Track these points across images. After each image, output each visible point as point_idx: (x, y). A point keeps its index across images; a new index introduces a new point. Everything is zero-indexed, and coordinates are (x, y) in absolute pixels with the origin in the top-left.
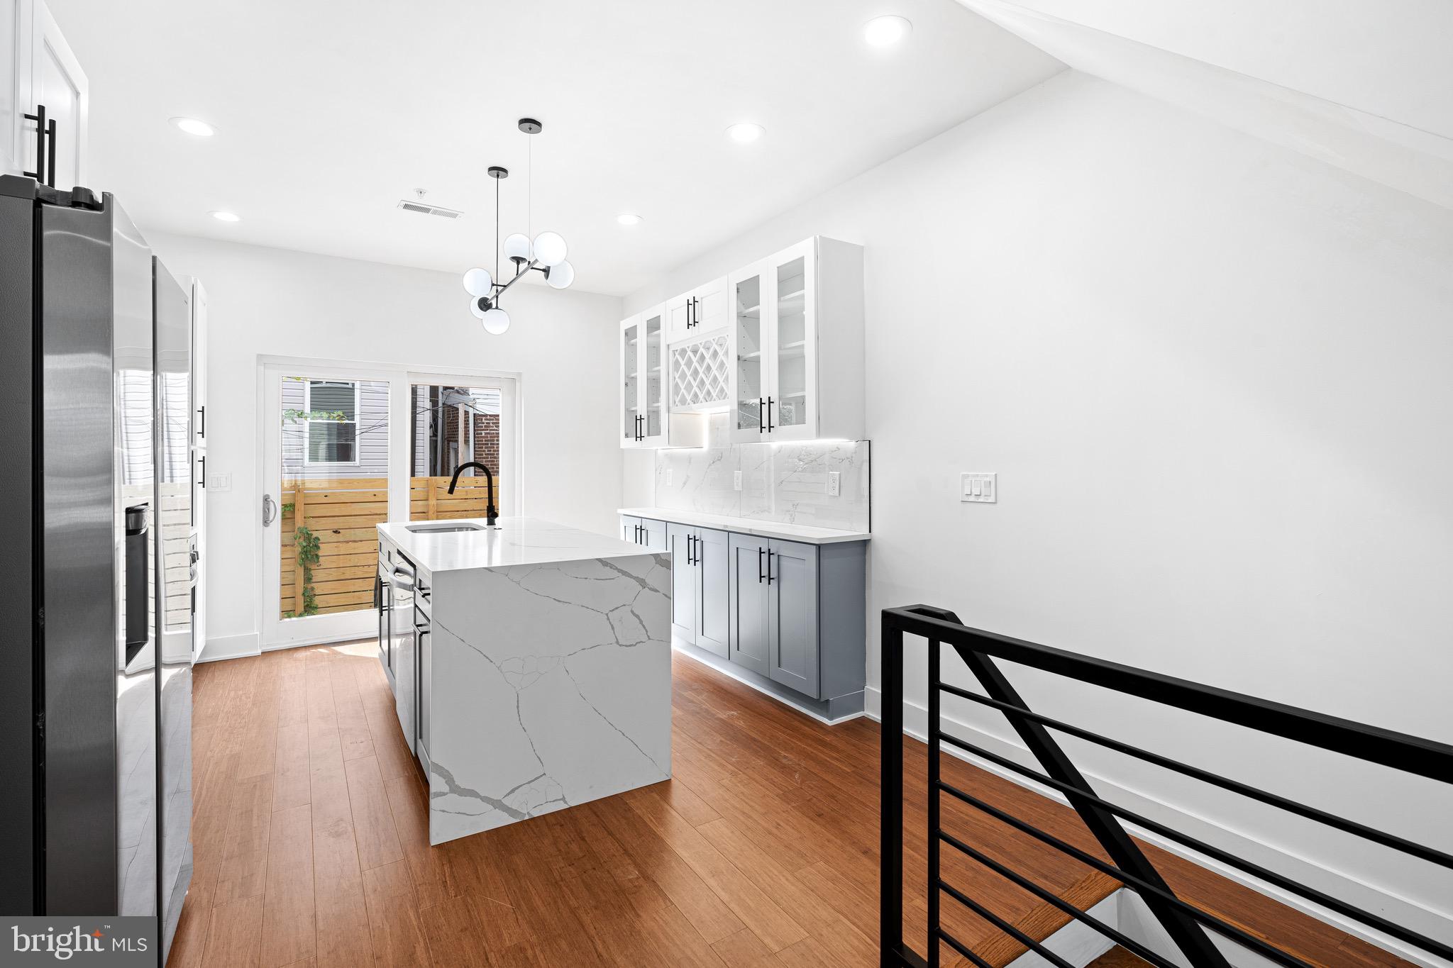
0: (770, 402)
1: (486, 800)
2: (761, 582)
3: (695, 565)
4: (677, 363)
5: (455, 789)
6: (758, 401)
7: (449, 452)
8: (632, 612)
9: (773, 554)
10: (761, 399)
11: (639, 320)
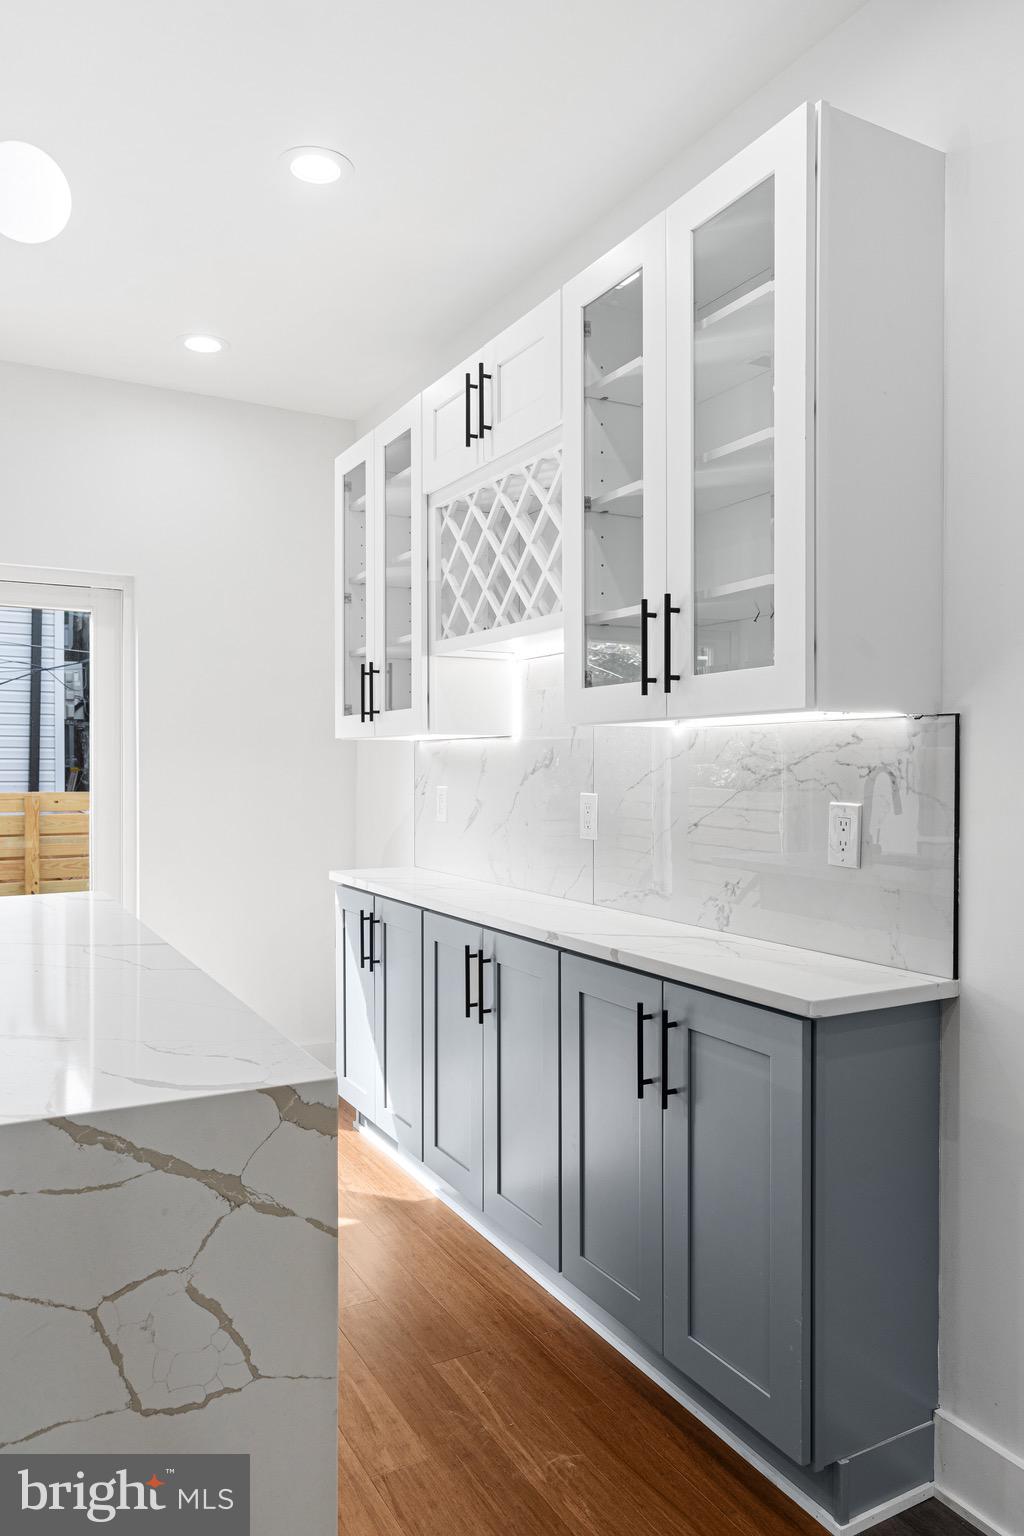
0: (669, 610)
2: (641, 1095)
3: (481, 1021)
4: (447, 539)
6: (637, 610)
8: (192, 1292)
9: (674, 1025)
10: (644, 603)
11: (369, 451)
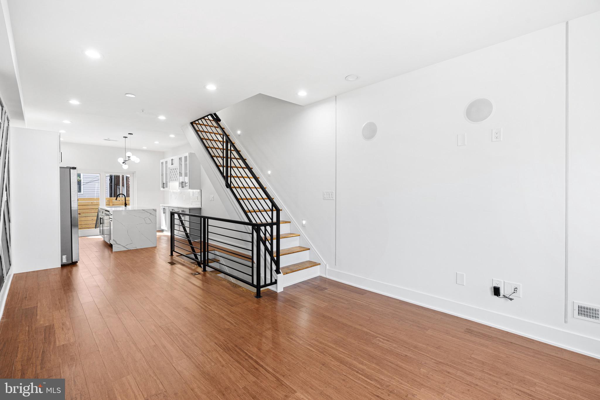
1: (123, 246)
4: (170, 172)
5: (117, 244)
7: (117, 189)
11: (164, 161)
